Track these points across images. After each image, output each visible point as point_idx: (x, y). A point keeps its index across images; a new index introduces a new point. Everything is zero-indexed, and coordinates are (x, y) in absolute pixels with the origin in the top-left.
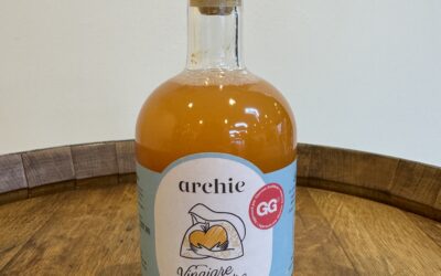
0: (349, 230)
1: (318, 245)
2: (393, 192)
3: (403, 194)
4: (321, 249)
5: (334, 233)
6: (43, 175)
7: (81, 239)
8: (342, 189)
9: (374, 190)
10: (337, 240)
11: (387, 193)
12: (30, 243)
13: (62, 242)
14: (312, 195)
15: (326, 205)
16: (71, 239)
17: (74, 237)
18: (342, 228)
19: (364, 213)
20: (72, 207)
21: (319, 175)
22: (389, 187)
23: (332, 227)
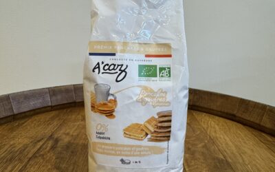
0: (218, 135)
1: (203, 144)
2: (237, 115)
3: (243, 116)
4: (205, 146)
5: (210, 137)
6: (59, 99)
7: (78, 135)
8: (210, 112)
9: (227, 114)
10: (213, 141)
11: (234, 116)
12: (51, 137)
13: (68, 137)
14: (194, 114)
15: (203, 120)
16: (72, 136)
17: (74, 134)
18: (213, 134)
19: (223, 125)
20: (74, 116)
21: (198, 104)
22: (235, 113)
23: (208, 133)
